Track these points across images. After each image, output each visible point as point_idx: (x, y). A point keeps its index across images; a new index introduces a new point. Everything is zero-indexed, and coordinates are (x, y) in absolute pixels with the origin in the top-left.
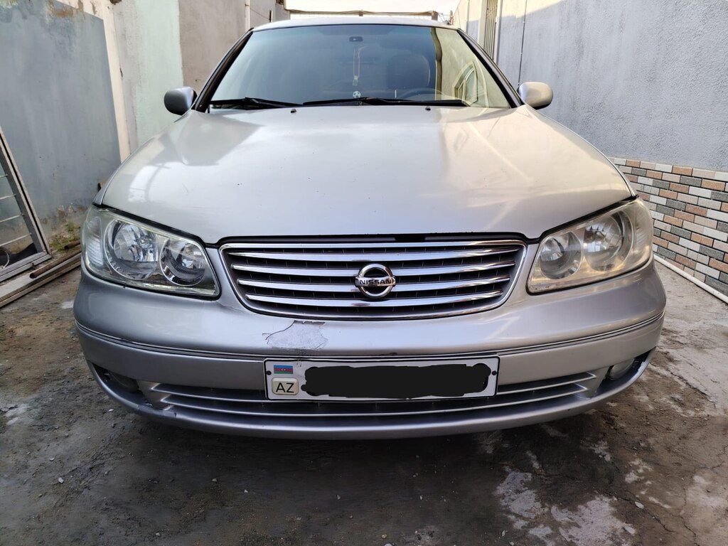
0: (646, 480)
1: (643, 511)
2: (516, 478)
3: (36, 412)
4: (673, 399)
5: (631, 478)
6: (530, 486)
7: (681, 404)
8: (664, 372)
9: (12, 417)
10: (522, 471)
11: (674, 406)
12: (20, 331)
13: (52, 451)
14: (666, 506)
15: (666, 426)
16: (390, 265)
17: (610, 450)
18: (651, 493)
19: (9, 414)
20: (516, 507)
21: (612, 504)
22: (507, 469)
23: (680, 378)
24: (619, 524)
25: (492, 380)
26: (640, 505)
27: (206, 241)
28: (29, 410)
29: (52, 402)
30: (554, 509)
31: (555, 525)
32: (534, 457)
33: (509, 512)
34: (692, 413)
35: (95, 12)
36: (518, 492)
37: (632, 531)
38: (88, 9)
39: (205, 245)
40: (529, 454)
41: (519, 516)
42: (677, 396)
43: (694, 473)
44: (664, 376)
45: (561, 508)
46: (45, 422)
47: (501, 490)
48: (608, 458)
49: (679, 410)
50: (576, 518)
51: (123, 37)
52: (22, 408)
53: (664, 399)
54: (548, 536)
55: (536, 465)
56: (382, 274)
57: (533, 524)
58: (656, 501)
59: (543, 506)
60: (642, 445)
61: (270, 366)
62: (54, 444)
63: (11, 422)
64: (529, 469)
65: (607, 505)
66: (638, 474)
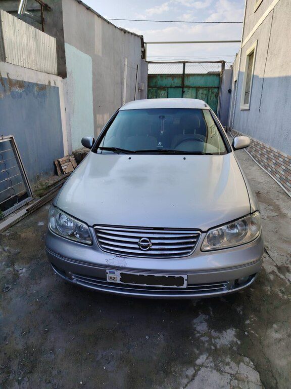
0: (253, 324)
1: (247, 336)
2: (202, 317)
3: (29, 272)
4: (281, 290)
5: (248, 322)
6: (206, 321)
7: (283, 292)
8: (282, 277)
9: (21, 273)
10: (205, 314)
11: (279, 293)
12: (23, 235)
13: (34, 288)
14: (257, 335)
15: (271, 302)
16: (150, 238)
17: (243, 310)
18: (252, 329)
19: (20, 272)
20: (198, 328)
21: (236, 332)
22: (200, 313)
23: (289, 280)
24: (235, 339)
25: (185, 282)
26: (246, 333)
27: (89, 224)
28: (27, 271)
29: (35, 268)
30: (213, 331)
31: (211, 337)
32: (211, 309)
33: (195, 330)
34: (286, 297)
35: (55, 85)
36: (201, 322)
37: (239, 342)
38: (52, 84)
39: (89, 226)
40: (210, 308)
41: (198, 332)
42: (283, 289)
43: (274, 323)
44: (282, 279)
45: (215, 331)
46: (33, 277)
47: (195, 321)
48: (241, 313)
49: (281, 295)
50: (220, 335)
51: (67, 93)
52: (24, 270)
53: (277, 290)
54: (207, 341)
55: (211, 313)
56: (147, 242)
57: (203, 336)
58: (253, 333)
59: (209, 329)
60: (257, 309)
61: (107, 271)
62: (35, 286)
63: (21, 275)
64: (209, 314)
65: (234, 332)
66: (251, 321)
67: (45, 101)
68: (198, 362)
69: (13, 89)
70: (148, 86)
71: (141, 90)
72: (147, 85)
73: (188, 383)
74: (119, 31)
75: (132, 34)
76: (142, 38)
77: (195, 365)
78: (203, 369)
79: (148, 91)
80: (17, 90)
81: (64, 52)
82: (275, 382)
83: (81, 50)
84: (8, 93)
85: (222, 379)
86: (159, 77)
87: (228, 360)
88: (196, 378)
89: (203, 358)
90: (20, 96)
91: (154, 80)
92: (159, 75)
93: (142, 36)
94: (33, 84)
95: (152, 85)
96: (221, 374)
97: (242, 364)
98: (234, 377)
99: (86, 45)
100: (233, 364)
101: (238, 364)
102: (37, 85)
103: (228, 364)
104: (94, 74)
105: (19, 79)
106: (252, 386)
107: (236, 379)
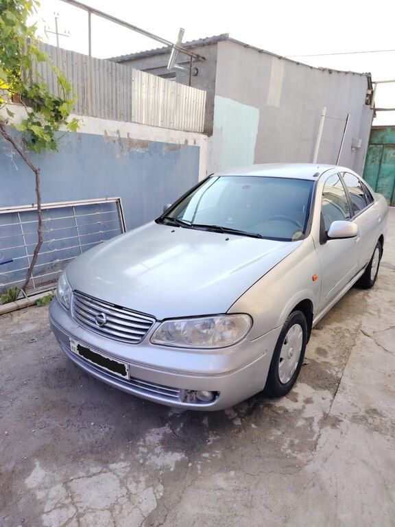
0: (209, 459)
1: (188, 467)
4: (292, 441)
5: (206, 455)
6: (165, 435)
7: (292, 445)
8: (317, 428)
14: (200, 472)
16: (108, 315)
17: (215, 441)
18: (202, 464)
20: (149, 438)
21: (182, 458)
23: (320, 435)
24: (172, 465)
26: (190, 465)
30: (160, 446)
31: (151, 451)
33: (143, 438)
35: (195, 144)
36: (158, 434)
37: (172, 469)
38: (191, 143)
39: (72, 291)
41: (144, 441)
42: (297, 441)
43: (235, 470)
44: (312, 431)
45: (162, 448)
48: (209, 443)
49: (286, 446)
50: (162, 454)
51: (210, 154)
54: (143, 453)
55: (178, 430)
56: (103, 317)
57: (144, 446)
58: (199, 468)
59: (158, 443)
61: (70, 339)
64: (174, 429)
65: (180, 457)
66: (211, 456)
67: (176, 163)
68: (113, 466)
69: (134, 149)
70: (370, 143)
71: (357, 149)
72: (368, 141)
73: (83, 477)
74: (317, 73)
75: (346, 73)
76: (369, 77)
77: (107, 467)
78: (109, 474)
79: (369, 149)
80: (138, 150)
81: (214, 106)
82: (161, 521)
83: (242, 102)
84: (126, 153)
85: (116, 491)
86: (389, 130)
87: (142, 479)
88: (94, 477)
89: (121, 465)
90: (142, 156)
91: (381, 135)
92: (389, 126)
93: (370, 74)
94: (161, 144)
95: (376, 141)
96: (121, 487)
97: (151, 489)
98: (129, 495)
99: (252, 95)
100: (142, 485)
101: (148, 487)
102: (168, 144)
103: (138, 482)
104: (260, 129)
105: (143, 138)
106: (136, 513)
107: (129, 498)
